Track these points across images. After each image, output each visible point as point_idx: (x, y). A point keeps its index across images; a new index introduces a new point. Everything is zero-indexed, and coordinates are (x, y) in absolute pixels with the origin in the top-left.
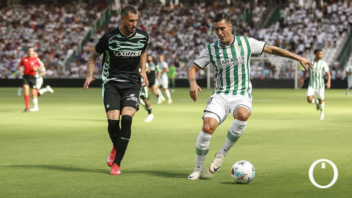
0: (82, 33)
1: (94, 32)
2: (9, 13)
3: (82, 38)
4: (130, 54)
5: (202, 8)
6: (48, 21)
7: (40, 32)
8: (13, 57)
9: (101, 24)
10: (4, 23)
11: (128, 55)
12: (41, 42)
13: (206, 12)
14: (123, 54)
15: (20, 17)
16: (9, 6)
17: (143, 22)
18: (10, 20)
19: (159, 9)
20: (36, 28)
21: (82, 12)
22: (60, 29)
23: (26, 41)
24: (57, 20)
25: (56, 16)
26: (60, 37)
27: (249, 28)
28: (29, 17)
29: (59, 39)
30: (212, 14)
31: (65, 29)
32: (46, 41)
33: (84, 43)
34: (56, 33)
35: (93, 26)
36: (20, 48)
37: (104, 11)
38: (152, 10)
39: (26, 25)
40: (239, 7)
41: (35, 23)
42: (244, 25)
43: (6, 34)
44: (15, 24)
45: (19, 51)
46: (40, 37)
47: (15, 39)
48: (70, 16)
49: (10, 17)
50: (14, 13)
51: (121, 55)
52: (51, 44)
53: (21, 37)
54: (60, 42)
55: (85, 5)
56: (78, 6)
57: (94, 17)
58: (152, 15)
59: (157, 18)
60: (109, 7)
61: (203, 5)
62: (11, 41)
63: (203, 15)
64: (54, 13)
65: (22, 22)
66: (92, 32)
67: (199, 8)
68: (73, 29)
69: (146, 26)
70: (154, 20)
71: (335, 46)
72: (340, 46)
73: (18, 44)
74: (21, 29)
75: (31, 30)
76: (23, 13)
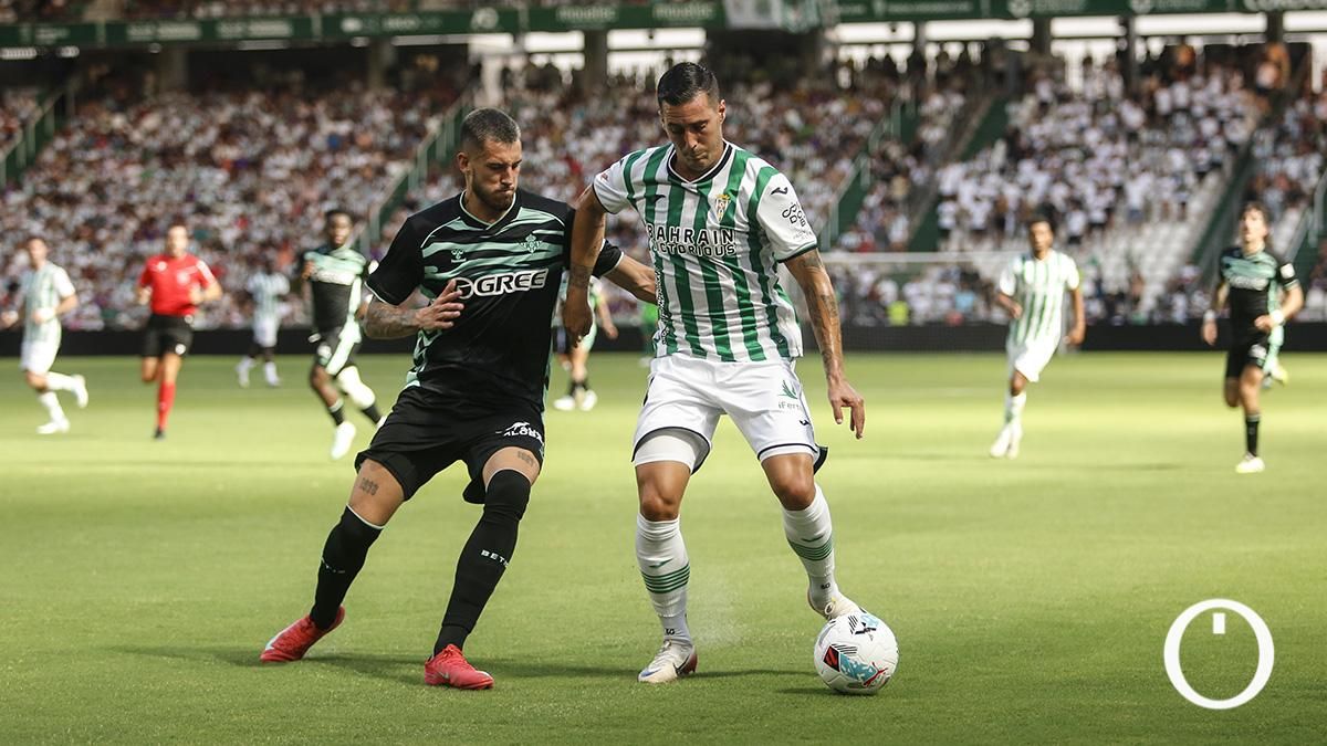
0: (382, 181)
1: (420, 180)
2: (151, 122)
3: (380, 198)
4: (503, 287)
5: (761, 99)
6: (274, 146)
7: (248, 180)
9: (441, 152)
10: (136, 155)
11: (498, 289)
12: (252, 210)
13: (773, 113)
14: (480, 289)
15: (185, 134)
16: (151, 100)
17: (573, 146)
18: (155, 144)
19: (625, 103)
20: (236, 169)
21: (381, 116)
22: (312, 171)
23: (203, 210)
24: (303, 143)
25: (299, 130)
26: (313, 194)
27: (910, 162)
28: (212, 134)
29: (307, 203)
30: (793, 118)
31: (326, 171)
32: (267, 209)
33: (387, 214)
34: (299, 184)
35: (416, 161)
37: (451, 113)
38: (601, 107)
39: (205, 158)
40: (878, 94)
41: (230, 153)
42: (895, 152)
43: (142, 188)
44: (170, 156)
46: (249, 197)
47: (169, 204)
48: (343, 128)
49: (153, 133)
50: (165, 120)
51: (471, 293)
52: (283, 218)
53: (190, 197)
54: (312, 210)
55: (389, 94)
56: (368, 98)
57: (417, 132)
58: (603, 123)
59: (618, 133)
60: (464, 99)
61: (763, 89)
62: (157, 211)
63: (763, 123)
64: (292, 120)
65: (191, 150)
66: (412, 182)
67: (751, 100)
68: (353, 172)
69: (583, 159)
70: (608, 138)
71: (1182, 217)
72: (1200, 216)
74: (190, 173)
75: (221, 176)
76: (195, 121)
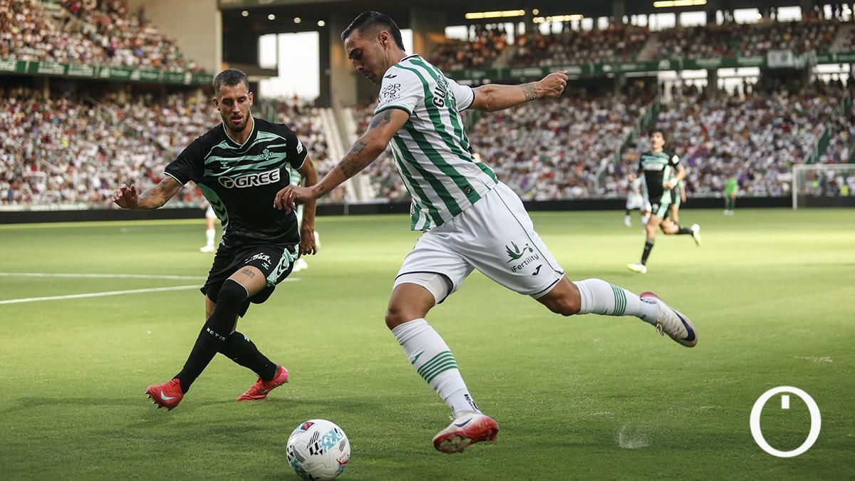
0: (621, 135)
1: (637, 134)
3: (619, 143)
4: (252, 182)
5: (784, 98)
6: (574, 120)
7: (563, 136)
8: (527, 171)
9: (646, 122)
10: (515, 125)
11: (249, 184)
12: (565, 148)
13: (790, 103)
14: (238, 184)
15: (536, 116)
17: (703, 119)
18: (523, 121)
19: (725, 100)
20: (558, 131)
21: (620, 107)
22: (591, 131)
23: (544, 149)
24: (587, 120)
25: (585, 114)
26: (591, 141)
27: (849, 124)
28: (547, 116)
29: (588, 146)
30: (798, 106)
31: (597, 131)
32: (571, 148)
33: (623, 150)
34: (585, 137)
35: (635, 126)
36: (536, 158)
37: (650, 105)
38: (715, 102)
39: (545, 127)
40: (835, 95)
41: (555, 124)
42: (842, 120)
43: (518, 139)
44: (530, 126)
45: (535, 163)
46: (563, 143)
47: (530, 146)
48: (604, 113)
49: (522, 116)
50: (527, 110)
51: (233, 186)
52: (579, 153)
53: (538, 143)
54: (591, 148)
55: (624, 98)
56: (614, 100)
57: (636, 114)
58: (716, 109)
59: (722, 113)
60: (656, 100)
61: (785, 93)
62: (525, 149)
63: (785, 108)
64: (582, 109)
65: (539, 123)
66: (634, 136)
67: (780, 99)
68: (608, 131)
69: (707, 125)
70: (718, 116)
73: (534, 153)
74: (538, 133)
75: (551, 134)
76: (540, 110)
